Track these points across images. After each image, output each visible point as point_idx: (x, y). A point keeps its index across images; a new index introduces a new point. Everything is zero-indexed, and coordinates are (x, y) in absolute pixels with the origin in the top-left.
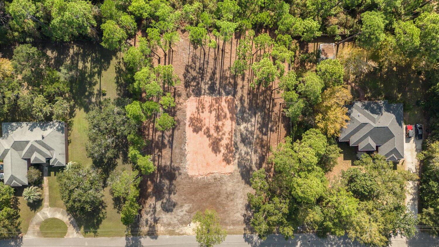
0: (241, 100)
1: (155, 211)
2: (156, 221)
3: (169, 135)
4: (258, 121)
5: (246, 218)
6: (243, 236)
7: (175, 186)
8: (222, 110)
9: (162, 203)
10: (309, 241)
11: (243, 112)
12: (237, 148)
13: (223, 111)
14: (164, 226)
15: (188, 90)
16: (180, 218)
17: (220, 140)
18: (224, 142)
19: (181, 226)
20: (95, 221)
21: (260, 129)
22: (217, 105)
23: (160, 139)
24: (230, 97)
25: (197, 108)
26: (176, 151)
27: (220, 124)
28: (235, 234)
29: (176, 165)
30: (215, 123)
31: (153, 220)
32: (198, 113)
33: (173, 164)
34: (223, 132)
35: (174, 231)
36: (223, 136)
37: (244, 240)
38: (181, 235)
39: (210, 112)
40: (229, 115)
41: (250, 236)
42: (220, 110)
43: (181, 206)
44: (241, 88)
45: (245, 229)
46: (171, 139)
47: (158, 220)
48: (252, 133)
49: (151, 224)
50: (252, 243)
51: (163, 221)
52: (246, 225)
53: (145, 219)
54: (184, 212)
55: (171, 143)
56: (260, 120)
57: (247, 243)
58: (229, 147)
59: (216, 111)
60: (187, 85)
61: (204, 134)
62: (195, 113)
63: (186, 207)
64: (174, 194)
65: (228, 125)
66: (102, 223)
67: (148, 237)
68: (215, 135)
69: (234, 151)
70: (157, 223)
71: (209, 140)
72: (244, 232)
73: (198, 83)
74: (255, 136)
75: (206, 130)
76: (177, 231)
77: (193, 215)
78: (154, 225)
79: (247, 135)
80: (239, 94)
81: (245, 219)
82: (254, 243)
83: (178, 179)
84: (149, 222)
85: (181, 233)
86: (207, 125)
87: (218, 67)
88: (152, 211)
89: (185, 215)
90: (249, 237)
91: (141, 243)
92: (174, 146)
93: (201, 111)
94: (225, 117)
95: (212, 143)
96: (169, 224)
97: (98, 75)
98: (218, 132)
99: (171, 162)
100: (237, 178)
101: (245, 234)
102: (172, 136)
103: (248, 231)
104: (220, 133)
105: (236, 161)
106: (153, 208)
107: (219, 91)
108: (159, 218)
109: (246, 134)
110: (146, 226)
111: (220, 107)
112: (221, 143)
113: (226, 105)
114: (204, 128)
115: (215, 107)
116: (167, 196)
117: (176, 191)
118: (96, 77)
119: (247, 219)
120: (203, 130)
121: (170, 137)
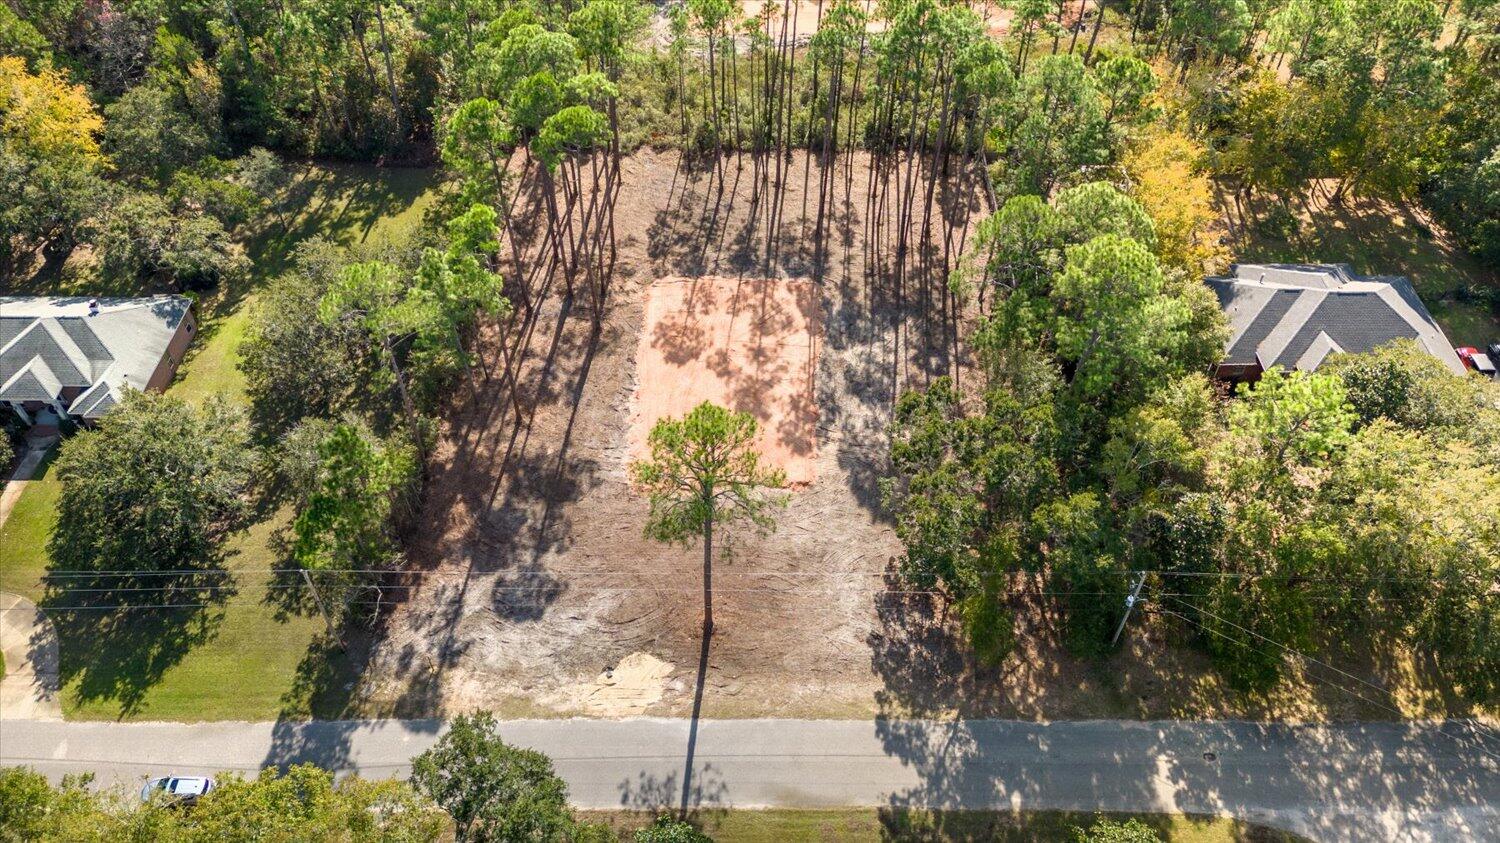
0: (845, 287)
1: (457, 613)
2: (450, 655)
3: (572, 369)
4: (906, 341)
5: (883, 651)
6: (872, 724)
7: (569, 524)
8: (778, 308)
9: (500, 583)
10: (1212, 757)
11: (850, 315)
12: (834, 410)
13: (779, 311)
14: (483, 680)
15: (659, 261)
16: (565, 643)
17: (769, 384)
18: (785, 390)
19: (564, 679)
20: (155, 651)
21: (921, 361)
22: (760, 296)
23: (538, 378)
24: (803, 280)
25: (688, 302)
26: (591, 415)
27: (768, 342)
28: (828, 716)
29: (585, 454)
30: (752, 340)
31: (435, 651)
32: (690, 313)
33: (570, 452)
34: (780, 362)
35: (527, 699)
36: (781, 374)
37: (879, 745)
38: (560, 715)
39: (735, 313)
40: (800, 321)
41: (909, 729)
42: (768, 307)
43: (581, 598)
44: (842, 263)
45: (880, 698)
46: (577, 379)
47: (459, 653)
48: (890, 370)
49: (424, 669)
50: (920, 761)
51: (482, 657)
52: (886, 678)
53: (399, 649)
54: (593, 622)
55: (575, 391)
56: (914, 338)
57: (896, 759)
58: (802, 404)
59: (755, 311)
60: (657, 252)
61: (709, 366)
62: (676, 315)
63: (604, 602)
64: (559, 551)
65: (798, 347)
66: (186, 658)
67: (393, 724)
68: (750, 369)
69: (823, 418)
70: (453, 665)
71: (727, 383)
72: (877, 711)
73: (696, 248)
74: (900, 379)
75: (716, 359)
76: (543, 700)
77: (630, 632)
78: (437, 675)
79: (869, 375)
80: (837, 273)
81: (877, 654)
82: (931, 760)
83: (586, 502)
84: (416, 663)
85: (563, 708)
86: (720, 344)
87: (764, 216)
88: (445, 614)
89: (596, 631)
90: (903, 731)
91: (347, 751)
92: (583, 400)
93: (699, 308)
94: (788, 324)
95: (737, 392)
96: (511, 672)
97: (364, 225)
98: (761, 364)
99: (567, 443)
100: (834, 502)
101: (881, 719)
102: (584, 371)
103: (895, 703)
104: (770, 367)
105: (832, 448)
106: (453, 602)
107: (767, 265)
108: (467, 645)
109: (867, 371)
110: (398, 676)
111: (768, 301)
112: (771, 392)
113: (793, 298)
114: (708, 353)
115: (751, 301)
116: (527, 557)
117: (572, 541)
118: (355, 229)
119: (890, 654)
120: (703, 356)
121: (574, 373)
